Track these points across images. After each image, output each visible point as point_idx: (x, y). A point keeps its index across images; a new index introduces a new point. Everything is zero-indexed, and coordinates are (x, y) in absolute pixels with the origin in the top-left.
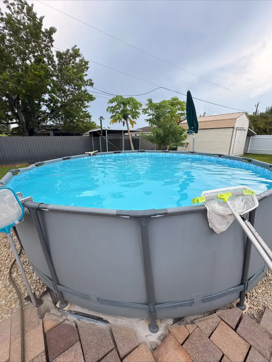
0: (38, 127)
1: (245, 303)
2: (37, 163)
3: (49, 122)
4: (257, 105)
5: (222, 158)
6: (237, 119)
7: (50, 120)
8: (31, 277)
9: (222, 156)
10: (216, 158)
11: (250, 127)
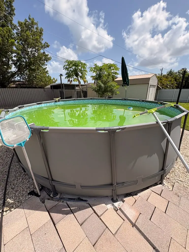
0: (8, 81)
1: (164, 182)
2: (19, 106)
3: (17, 77)
4: (162, 69)
5: (144, 102)
6: (151, 79)
7: (18, 76)
8: (28, 181)
9: (144, 101)
10: (141, 102)
11: (158, 84)
